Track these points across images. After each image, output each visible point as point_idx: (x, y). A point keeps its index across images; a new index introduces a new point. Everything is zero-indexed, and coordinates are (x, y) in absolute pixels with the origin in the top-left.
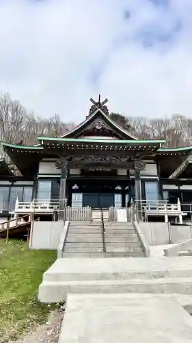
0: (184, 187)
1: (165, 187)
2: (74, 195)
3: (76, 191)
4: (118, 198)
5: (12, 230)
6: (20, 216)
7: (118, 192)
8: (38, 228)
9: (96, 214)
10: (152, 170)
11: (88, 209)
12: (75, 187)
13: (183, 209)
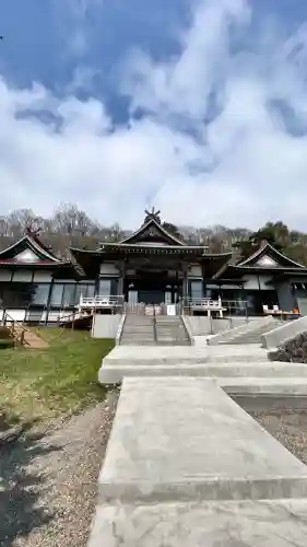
0: (224, 287)
1: (209, 286)
2: (130, 293)
3: (132, 289)
4: (168, 295)
6: (84, 309)
7: (168, 290)
8: (99, 320)
9: (149, 309)
10: (197, 272)
11: (142, 304)
12: (131, 285)
13: (223, 305)
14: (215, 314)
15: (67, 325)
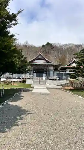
1: (55, 72)
3: (35, 73)
4: (44, 75)
5: (22, 81)
6: (23, 78)
7: (45, 73)
8: (28, 81)
9: (39, 78)
10: (52, 68)
11: (37, 77)
12: (34, 72)
13: (58, 77)
14: (56, 80)
15: (20, 82)
